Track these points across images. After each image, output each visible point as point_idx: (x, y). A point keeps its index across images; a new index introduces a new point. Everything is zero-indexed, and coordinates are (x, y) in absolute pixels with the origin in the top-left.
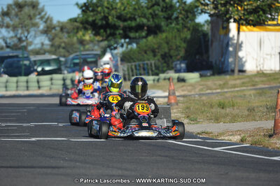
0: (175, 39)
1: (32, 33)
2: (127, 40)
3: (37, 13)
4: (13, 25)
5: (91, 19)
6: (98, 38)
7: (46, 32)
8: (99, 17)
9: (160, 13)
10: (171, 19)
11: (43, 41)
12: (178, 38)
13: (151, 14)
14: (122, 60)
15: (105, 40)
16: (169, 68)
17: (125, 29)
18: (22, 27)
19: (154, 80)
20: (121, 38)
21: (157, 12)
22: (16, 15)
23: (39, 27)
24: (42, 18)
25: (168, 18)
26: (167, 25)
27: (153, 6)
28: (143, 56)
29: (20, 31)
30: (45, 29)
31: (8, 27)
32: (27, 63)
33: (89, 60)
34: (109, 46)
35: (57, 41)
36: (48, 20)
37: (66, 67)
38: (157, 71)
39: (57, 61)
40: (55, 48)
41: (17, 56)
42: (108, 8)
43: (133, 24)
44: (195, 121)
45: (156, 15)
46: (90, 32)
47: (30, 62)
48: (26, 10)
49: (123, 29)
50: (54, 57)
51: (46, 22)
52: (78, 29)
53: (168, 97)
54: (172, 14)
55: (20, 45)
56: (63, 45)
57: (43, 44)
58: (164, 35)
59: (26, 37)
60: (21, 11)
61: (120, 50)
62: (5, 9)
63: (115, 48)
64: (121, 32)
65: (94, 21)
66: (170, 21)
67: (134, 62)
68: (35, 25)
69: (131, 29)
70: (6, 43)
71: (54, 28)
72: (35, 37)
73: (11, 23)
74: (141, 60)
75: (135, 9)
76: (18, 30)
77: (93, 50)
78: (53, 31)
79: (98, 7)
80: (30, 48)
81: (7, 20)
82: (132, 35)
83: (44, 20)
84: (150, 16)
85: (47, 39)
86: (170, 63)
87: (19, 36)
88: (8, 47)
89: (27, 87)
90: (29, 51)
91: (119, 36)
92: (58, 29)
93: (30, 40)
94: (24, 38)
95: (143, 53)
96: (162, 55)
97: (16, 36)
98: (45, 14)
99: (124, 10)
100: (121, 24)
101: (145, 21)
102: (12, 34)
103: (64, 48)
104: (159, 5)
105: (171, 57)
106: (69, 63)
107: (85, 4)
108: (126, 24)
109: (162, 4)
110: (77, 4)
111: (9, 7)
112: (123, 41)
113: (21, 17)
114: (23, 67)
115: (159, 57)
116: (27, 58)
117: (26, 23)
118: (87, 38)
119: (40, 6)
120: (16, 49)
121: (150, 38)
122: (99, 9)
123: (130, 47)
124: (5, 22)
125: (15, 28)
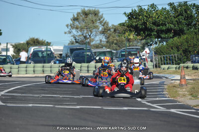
0: (193, 39)
1: (94, 33)
2: (159, 39)
3: (98, 19)
4: (81, 27)
5: (134, 24)
6: (139, 37)
7: (103, 32)
8: (140, 22)
9: (183, 21)
10: (191, 25)
11: (101, 38)
12: (195, 39)
13: (177, 21)
14: (156, 53)
15: (144, 39)
16: (188, 59)
17: (158, 31)
18: (87, 29)
19: (176, 68)
20: (156, 38)
21: (181, 20)
22: (83, 20)
23: (99, 29)
24: (101, 23)
25: (189, 25)
26: (188, 30)
27: (178, 16)
28: (170, 51)
29: (85, 32)
30: (103, 30)
31: (77, 28)
32: (89, 53)
33: (132, 52)
34: (147, 44)
35: (111, 39)
36: (105, 24)
37: (116, 57)
38: (179, 62)
39: (111, 53)
40: (109, 44)
41: (83, 49)
42: (147, 17)
43: (164, 28)
44: (196, 97)
45: (180, 22)
46: (133, 33)
47: (92, 53)
48: (90, 16)
49: (156, 32)
50: (108, 50)
51: (103, 25)
52: (125, 31)
53: (180, 80)
54: (192, 22)
55: (85, 41)
56: (115, 41)
57: (101, 41)
58: (185, 37)
59: (90, 36)
60: (86, 17)
61: (154, 46)
62: (76, 16)
63: (151, 45)
64: (155, 33)
65: (136, 25)
66: (190, 26)
67: (164, 55)
68: (96, 27)
69: (162, 31)
70: (76, 40)
71: (109, 30)
72: (96, 35)
73: (79, 25)
74: (168, 54)
75: (166, 18)
76: (84, 31)
77: (136, 46)
78: (109, 32)
79: (139, 16)
80: (92, 43)
81: (77, 23)
82: (163, 36)
83: (102, 24)
84: (176, 23)
85: (104, 37)
86: (189, 56)
87: (84, 35)
88: (77, 42)
89: (88, 71)
90: (91, 46)
91: (154, 37)
92: (112, 30)
93: (92, 38)
94: (88, 36)
95: (170, 49)
96: (183, 51)
97: (83, 35)
98: (104, 20)
99: (158, 18)
100: (156, 28)
101: (172, 26)
102: (80, 33)
103: (116, 44)
104: (183, 15)
105: (190, 52)
106: (119, 54)
107: (131, 13)
108: (159, 28)
109: (184, 14)
110: (125, 13)
111: (78, 14)
112: (156, 39)
113: (86, 21)
114: (86, 57)
115: (181, 52)
116: (89, 50)
117: (90, 26)
118: (131, 37)
119: (100, 14)
120: (82, 44)
121: (175, 38)
122: (141, 17)
123: (161, 44)
124: (75, 24)
125: (82, 29)
